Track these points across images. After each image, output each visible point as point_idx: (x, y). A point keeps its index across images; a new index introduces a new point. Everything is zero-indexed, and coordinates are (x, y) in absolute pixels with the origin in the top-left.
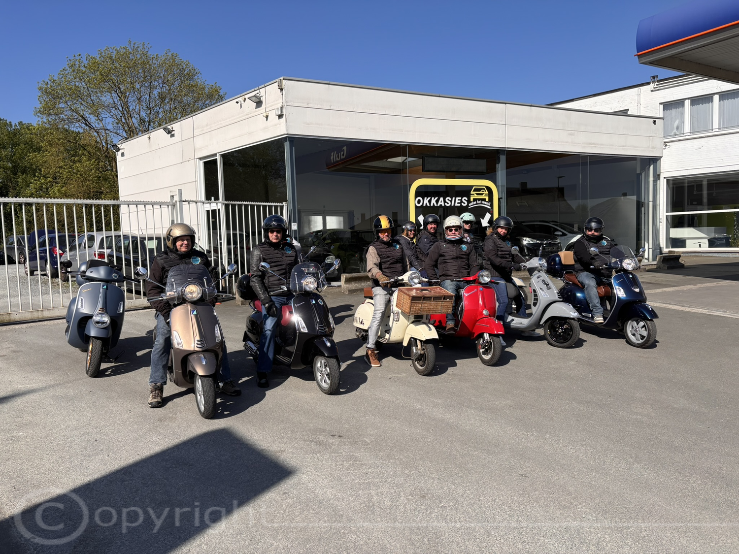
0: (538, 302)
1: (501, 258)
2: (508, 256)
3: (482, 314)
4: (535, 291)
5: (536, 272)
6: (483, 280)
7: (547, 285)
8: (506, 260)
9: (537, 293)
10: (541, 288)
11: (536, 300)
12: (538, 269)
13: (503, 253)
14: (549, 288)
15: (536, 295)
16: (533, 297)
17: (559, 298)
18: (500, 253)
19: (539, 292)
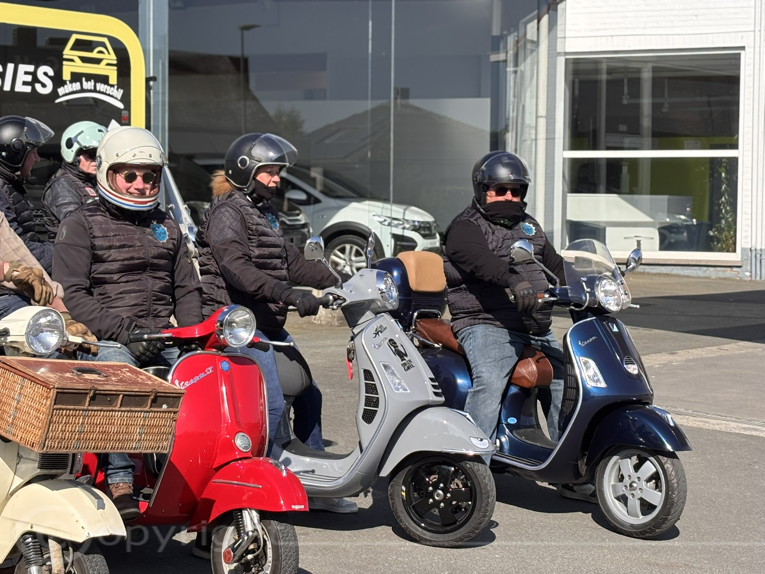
0: (380, 410)
1: (261, 266)
2: (277, 262)
3: (233, 448)
4: (368, 375)
5: (369, 315)
6: (235, 337)
7: (402, 355)
8: (273, 273)
9: (377, 382)
10: (386, 367)
11: (373, 402)
12: (373, 306)
13: (266, 251)
14: (408, 367)
15: (371, 389)
16: (363, 394)
17: (436, 394)
18: (257, 252)
19: (383, 379)
